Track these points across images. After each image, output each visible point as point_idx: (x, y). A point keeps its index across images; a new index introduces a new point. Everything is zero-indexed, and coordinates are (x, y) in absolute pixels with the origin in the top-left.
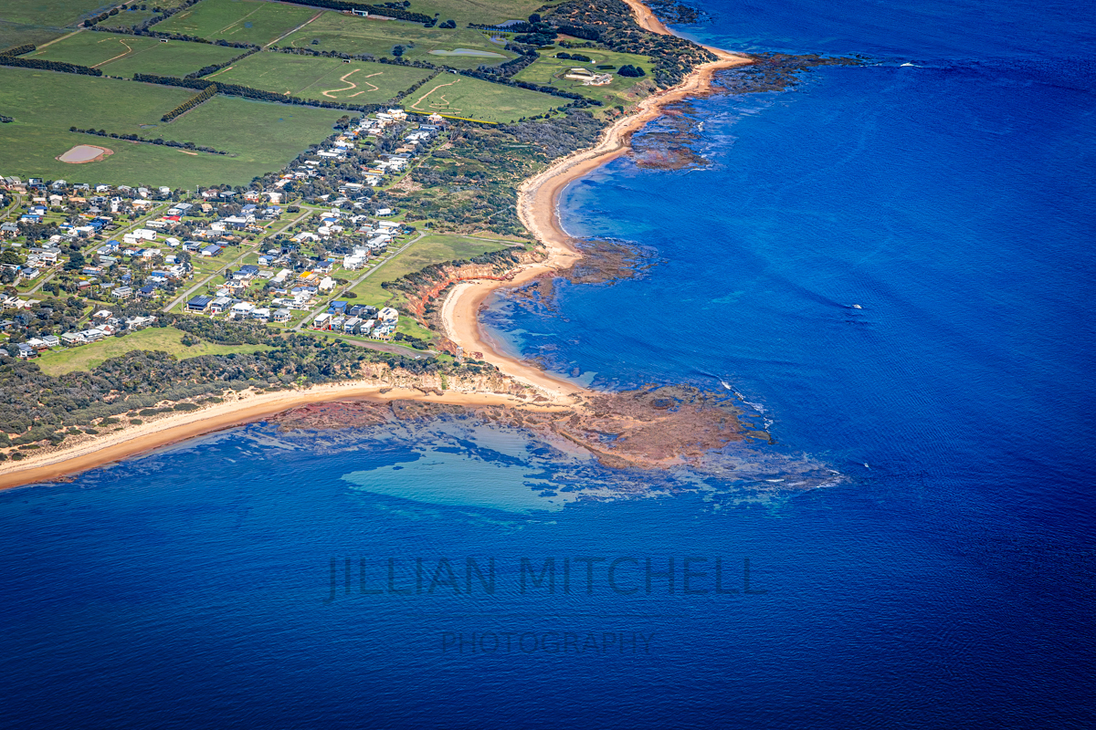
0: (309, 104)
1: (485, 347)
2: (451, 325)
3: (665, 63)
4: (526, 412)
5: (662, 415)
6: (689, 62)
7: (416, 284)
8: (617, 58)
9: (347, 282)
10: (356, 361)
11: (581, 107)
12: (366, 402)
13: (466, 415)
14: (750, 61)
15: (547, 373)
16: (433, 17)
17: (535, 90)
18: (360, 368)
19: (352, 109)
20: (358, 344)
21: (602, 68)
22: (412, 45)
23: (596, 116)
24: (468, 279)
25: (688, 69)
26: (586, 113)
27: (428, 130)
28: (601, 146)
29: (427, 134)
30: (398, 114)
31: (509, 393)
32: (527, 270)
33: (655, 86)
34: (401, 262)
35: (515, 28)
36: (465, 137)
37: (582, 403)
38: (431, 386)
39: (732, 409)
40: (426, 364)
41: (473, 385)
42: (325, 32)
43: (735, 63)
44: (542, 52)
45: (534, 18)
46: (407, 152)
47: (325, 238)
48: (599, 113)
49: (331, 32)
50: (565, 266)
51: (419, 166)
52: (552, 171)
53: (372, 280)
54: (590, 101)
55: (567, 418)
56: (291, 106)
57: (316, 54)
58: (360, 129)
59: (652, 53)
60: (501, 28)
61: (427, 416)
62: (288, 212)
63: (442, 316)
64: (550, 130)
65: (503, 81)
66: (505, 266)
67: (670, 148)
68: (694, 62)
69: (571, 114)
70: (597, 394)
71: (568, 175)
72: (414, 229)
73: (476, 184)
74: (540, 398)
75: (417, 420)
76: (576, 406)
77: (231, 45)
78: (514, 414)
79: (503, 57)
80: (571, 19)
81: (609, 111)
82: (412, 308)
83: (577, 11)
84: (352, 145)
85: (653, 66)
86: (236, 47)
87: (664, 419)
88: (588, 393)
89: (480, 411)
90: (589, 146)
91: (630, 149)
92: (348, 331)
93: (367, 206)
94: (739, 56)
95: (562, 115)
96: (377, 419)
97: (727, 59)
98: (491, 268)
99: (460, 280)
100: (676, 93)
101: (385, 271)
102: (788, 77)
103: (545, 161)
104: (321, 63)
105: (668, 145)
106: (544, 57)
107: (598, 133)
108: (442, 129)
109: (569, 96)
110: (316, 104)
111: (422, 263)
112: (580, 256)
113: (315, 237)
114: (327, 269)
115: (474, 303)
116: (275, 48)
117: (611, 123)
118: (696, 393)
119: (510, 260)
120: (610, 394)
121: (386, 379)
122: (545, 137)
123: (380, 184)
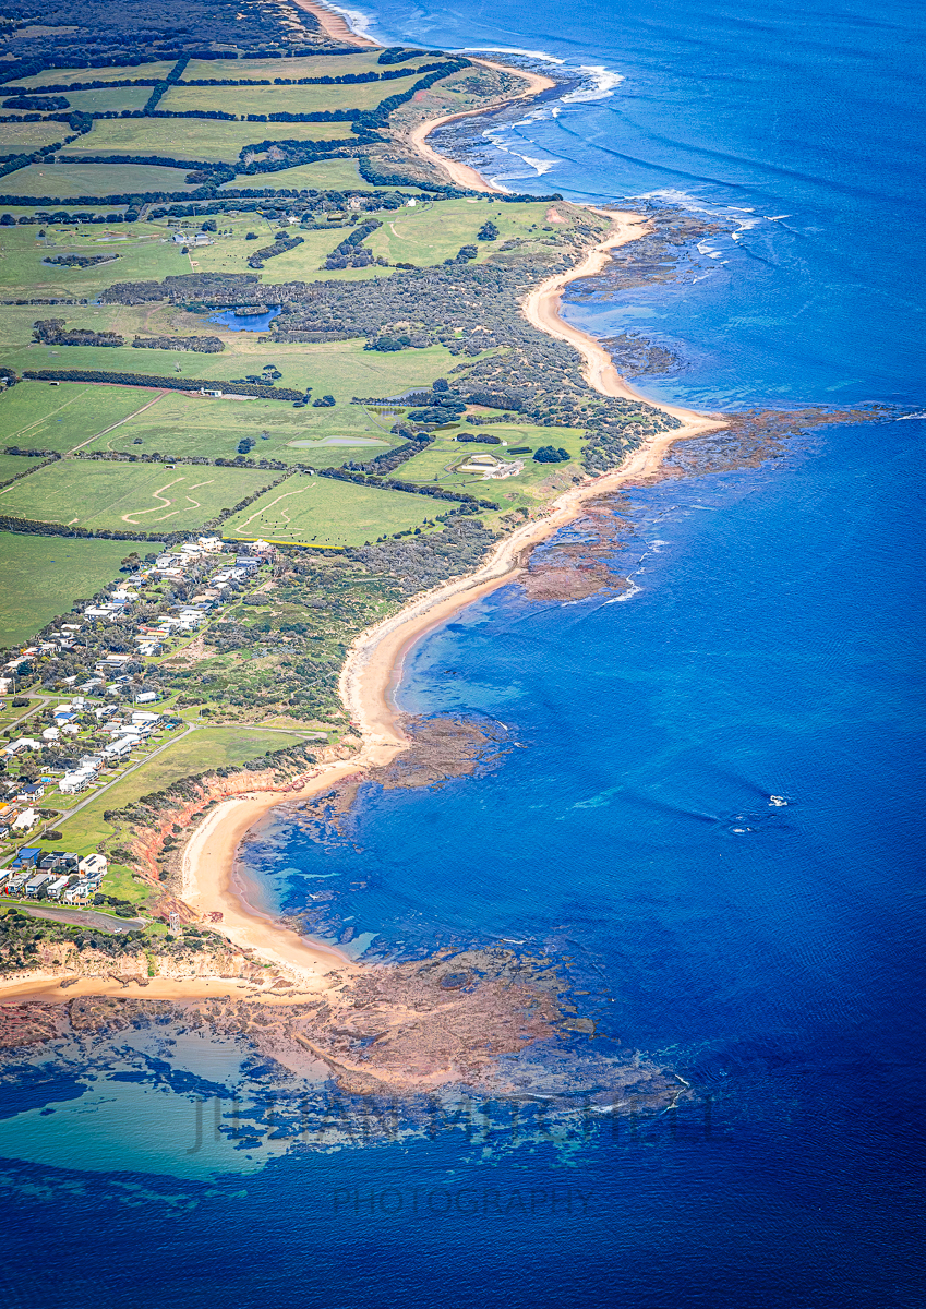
0: (97, 536)
1: (232, 901)
2: (194, 869)
3: (603, 438)
4: (258, 1006)
5: (451, 998)
6: (638, 433)
7: (156, 809)
8: (540, 434)
9: (56, 814)
10: (32, 942)
11: (469, 514)
12: (36, 1003)
13: (171, 1016)
14: (724, 424)
15: (309, 940)
16: (305, 393)
17: (413, 491)
18: (36, 952)
19: (153, 540)
20: (39, 914)
21: (513, 451)
22: (266, 436)
23: (487, 525)
24: (239, 793)
25: (634, 445)
26: (473, 522)
27: (245, 565)
28: (485, 569)
29: (243, 571)
30: (211, 544)
31: (241, 977)
32: (328, 772)
33: (582, 473)
34: (144, 775)
35: (412, 400)
36: (295, 571)
37: (341, 987)
38: (132, 972)
39: (552, 983)
40: (126, 942)
41: (192, 968)
42: (156, 424)
43: (703, 429)
44: (438, 434)
45: (441, 385)
46: (207, 601)
47: (50, 745)
48: (491, 521)
49: (163, 424)
50: (381, 763)
51: (221, 620)
52: (408, 612)
53: (95, 807)
54: (485, 504)
55: (313, 1013)
56: (72, 541)
57: (133, 459)
58: (154, 569)
59: (590, 424)
60: (394, 402)
61: (116, 1021)
62: (14, 706)
63: (185, 856)
64: (414, 553)
65: (372, 482)
66: (295, 769)
67: (580, 567)
68: (646, 433)
69: (451, 526)
70: (367, 970)
71: (429, 617)
72: (181, 722)
73: (289, 643)
74: (282, 983)
75: (99, 1029)
76: (331, 993)
77: (23, 453)
78: (239, 1010)
79: (385, 443)
80: (489, 383)
81: (507, 516)
82: (138, 849)
83: (499, 370)
84: (134, 595)
85: (586, 443)
86: (30, 455)
87: (450, 1006)
88: (355, 969)
89: (192, 1008)
90: (466, 571)
91: (525, 570)
92: (31, 896)
93: (126, 690)
94: (713, 419)
95: (440, 528)
96: (43, 1030)
97: (694, 423)
98: (273, 774)
99: (227, 796)
100: (610, 481)
101: (116, 793)
102: (770, 446)
103: (397, 598)
104: (136, 471)
105: (579, 561)
106: (441, 439)
107: (485, 551)
108: (267, 562)
109: (456, 498)
110: (106, 535)
111: (176, 774)
112: (407, 745)
113: (36, 745)
114: (33, 796)
115: (238, 830)
116: (81, 454)
117: (507, 534)
118: (509, 959)
119: (303, 760)
120: (384, 968)
121: (72, 965)
122: (405, 563)
123: (157, 653)
